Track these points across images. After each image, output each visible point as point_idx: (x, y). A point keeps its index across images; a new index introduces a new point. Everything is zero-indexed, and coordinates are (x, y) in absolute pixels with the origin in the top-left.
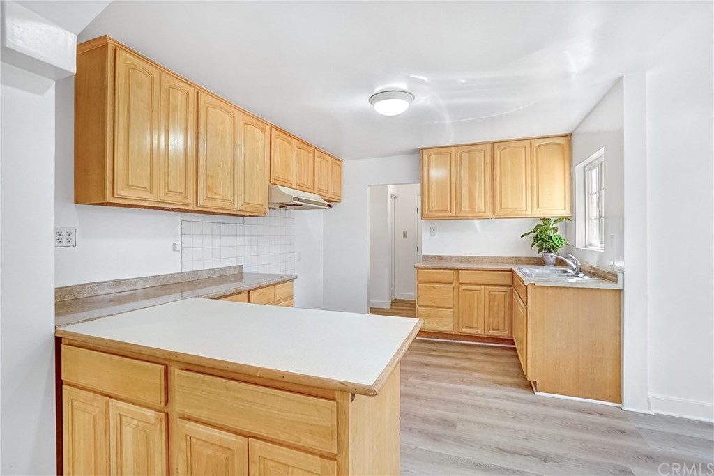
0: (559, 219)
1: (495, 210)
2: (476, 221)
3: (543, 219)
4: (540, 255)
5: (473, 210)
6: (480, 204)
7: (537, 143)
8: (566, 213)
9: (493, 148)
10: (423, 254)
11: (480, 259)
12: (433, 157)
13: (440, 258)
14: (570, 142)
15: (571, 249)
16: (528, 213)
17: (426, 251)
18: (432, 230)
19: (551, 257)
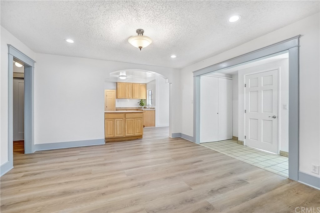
0: (144, 100)
1: (133, 97)
3: (141, 100)
4: (141, 107)
5: (128, 97)
6: (130, 96)
7: (141, 84)
8: (145, 98)
9: (133, 84)
11: (129, 108)
12: (120, 84)
13: (120, 108)
14: (146, 85)
15: (146, 105)
16: (139, 98)
17: (117, 106)
18: (118, 101)
19: (143, 107)
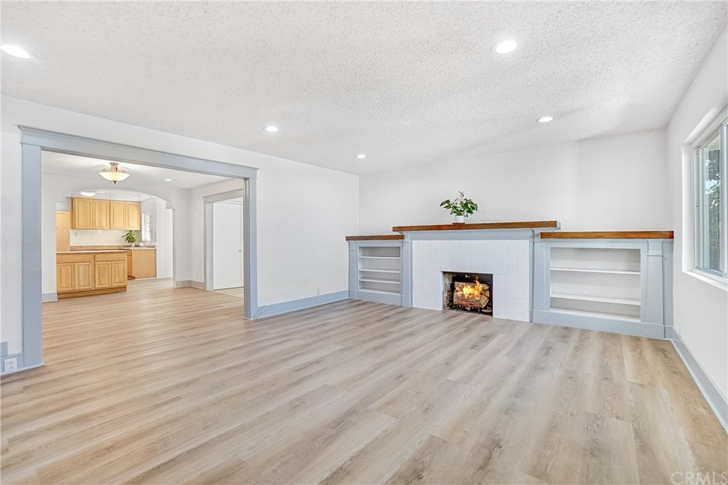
0: (136, 231)
1: (110, 226)
2: (99, 231)
3: (129, 231)
4: (129, 244)
5: (101, 226)
6: (104, 224)
7: (128, 203)
8: (139, 229)
9: (110, 202)
10: (71, 245)
12: (80, 203)
14: (140, 205)
15: (140, 241)
16: (124, 229)
18: (76, 234)
19: (134, 244)
